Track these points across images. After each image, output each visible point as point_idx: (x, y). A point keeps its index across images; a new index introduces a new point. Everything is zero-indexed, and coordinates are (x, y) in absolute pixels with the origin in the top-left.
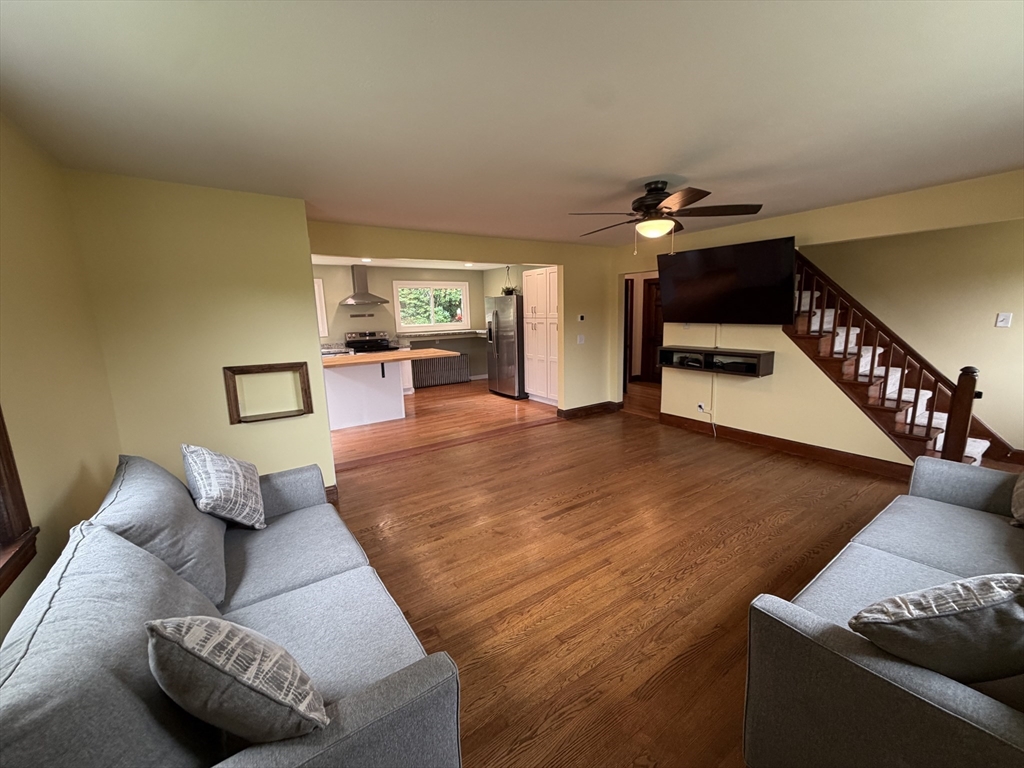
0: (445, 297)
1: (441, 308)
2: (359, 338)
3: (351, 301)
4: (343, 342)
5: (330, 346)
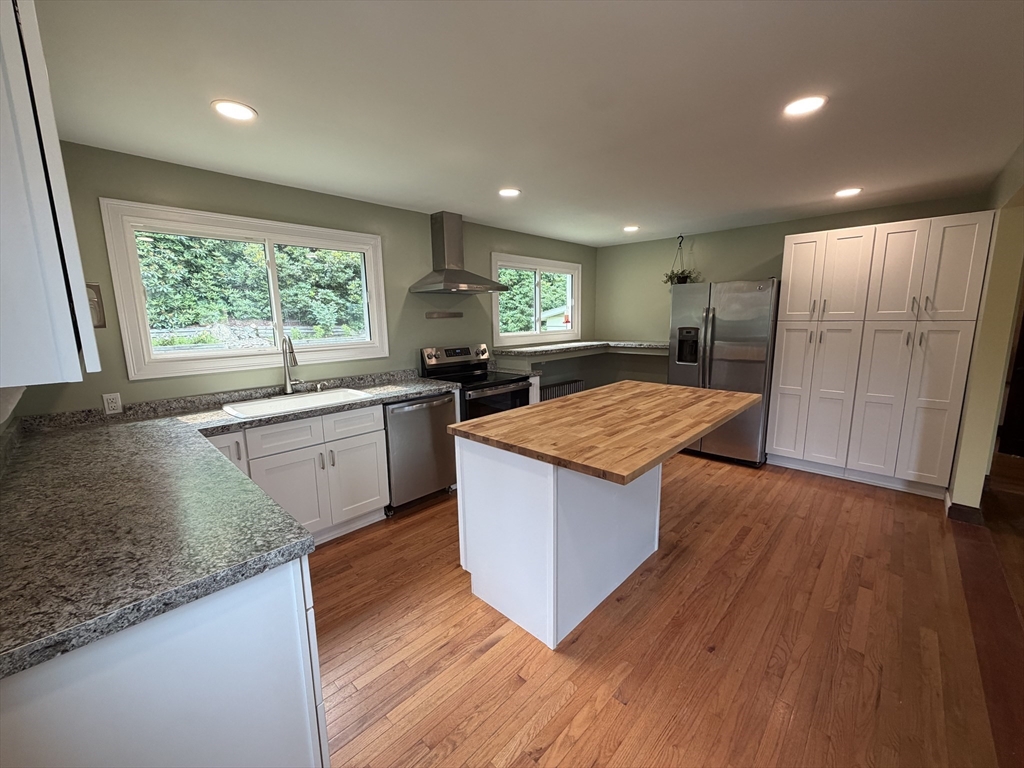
2: (446, 359)
4: (415, 367)
5: (393, 376)
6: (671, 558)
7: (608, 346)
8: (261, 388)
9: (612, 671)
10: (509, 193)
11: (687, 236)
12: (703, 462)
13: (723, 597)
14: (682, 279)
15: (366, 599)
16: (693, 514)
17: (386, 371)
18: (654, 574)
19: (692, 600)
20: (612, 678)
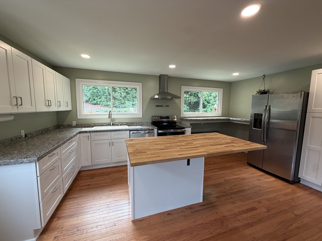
0: (188, 101)
1: (186, 105)
2: (160, 120)
3: (157, 97)
4: (150, 121)
5: (143, 123)
6: (204, 207)
7: (229, 119)
8: (106, 123)
9: (141, 237)
10: (172, 66)
11: (267, 75)
12: (262, 173)
13: (211, 232)
14: (264, 93)
15: (104, 185)
16: (233, 193)
17: (141, 122)
18: (191, 210)
19: (197, 227)
20: (139, 239)
